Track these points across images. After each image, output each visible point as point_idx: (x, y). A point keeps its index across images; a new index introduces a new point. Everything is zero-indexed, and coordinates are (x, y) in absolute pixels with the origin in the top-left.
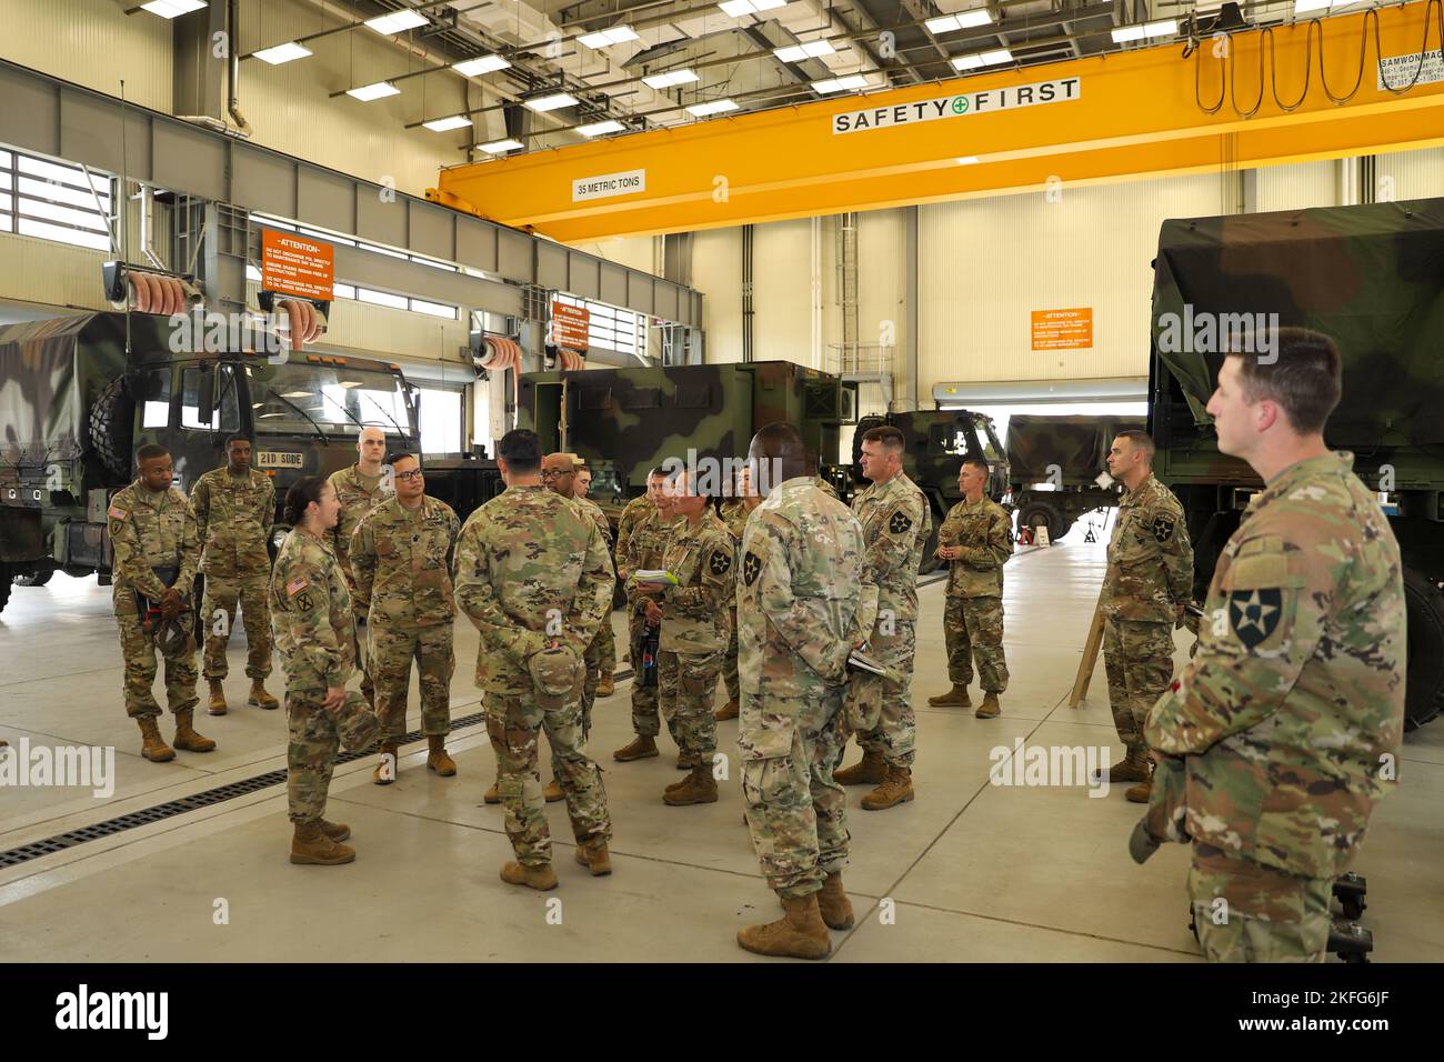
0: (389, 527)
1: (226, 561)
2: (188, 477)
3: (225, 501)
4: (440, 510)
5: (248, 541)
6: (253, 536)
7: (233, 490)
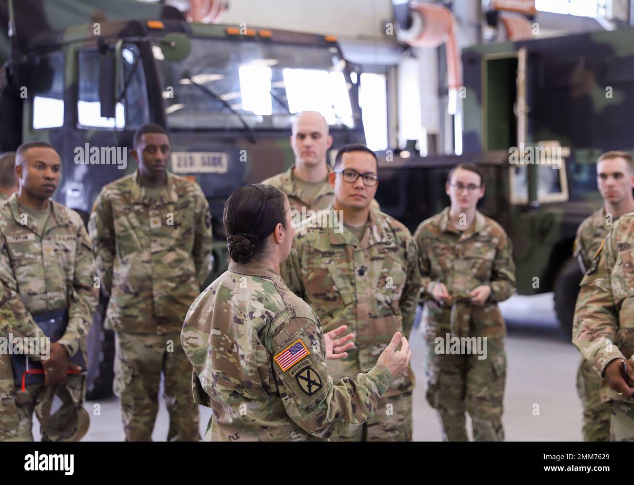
0: (324, 254)
1: (142, 310)
2: (89, 187)
3: (136, 223)
4: (393, 231)
5: (171, 279)
6: (177, 272)
7: (146, 206)
